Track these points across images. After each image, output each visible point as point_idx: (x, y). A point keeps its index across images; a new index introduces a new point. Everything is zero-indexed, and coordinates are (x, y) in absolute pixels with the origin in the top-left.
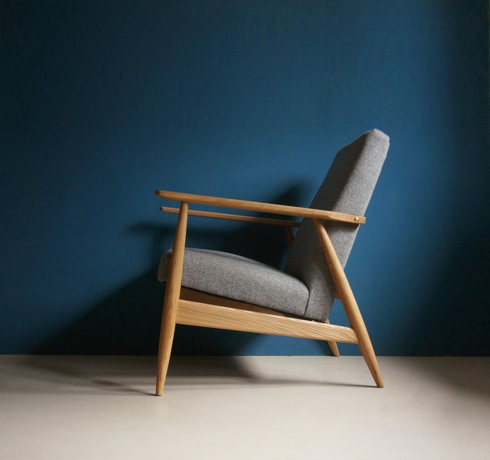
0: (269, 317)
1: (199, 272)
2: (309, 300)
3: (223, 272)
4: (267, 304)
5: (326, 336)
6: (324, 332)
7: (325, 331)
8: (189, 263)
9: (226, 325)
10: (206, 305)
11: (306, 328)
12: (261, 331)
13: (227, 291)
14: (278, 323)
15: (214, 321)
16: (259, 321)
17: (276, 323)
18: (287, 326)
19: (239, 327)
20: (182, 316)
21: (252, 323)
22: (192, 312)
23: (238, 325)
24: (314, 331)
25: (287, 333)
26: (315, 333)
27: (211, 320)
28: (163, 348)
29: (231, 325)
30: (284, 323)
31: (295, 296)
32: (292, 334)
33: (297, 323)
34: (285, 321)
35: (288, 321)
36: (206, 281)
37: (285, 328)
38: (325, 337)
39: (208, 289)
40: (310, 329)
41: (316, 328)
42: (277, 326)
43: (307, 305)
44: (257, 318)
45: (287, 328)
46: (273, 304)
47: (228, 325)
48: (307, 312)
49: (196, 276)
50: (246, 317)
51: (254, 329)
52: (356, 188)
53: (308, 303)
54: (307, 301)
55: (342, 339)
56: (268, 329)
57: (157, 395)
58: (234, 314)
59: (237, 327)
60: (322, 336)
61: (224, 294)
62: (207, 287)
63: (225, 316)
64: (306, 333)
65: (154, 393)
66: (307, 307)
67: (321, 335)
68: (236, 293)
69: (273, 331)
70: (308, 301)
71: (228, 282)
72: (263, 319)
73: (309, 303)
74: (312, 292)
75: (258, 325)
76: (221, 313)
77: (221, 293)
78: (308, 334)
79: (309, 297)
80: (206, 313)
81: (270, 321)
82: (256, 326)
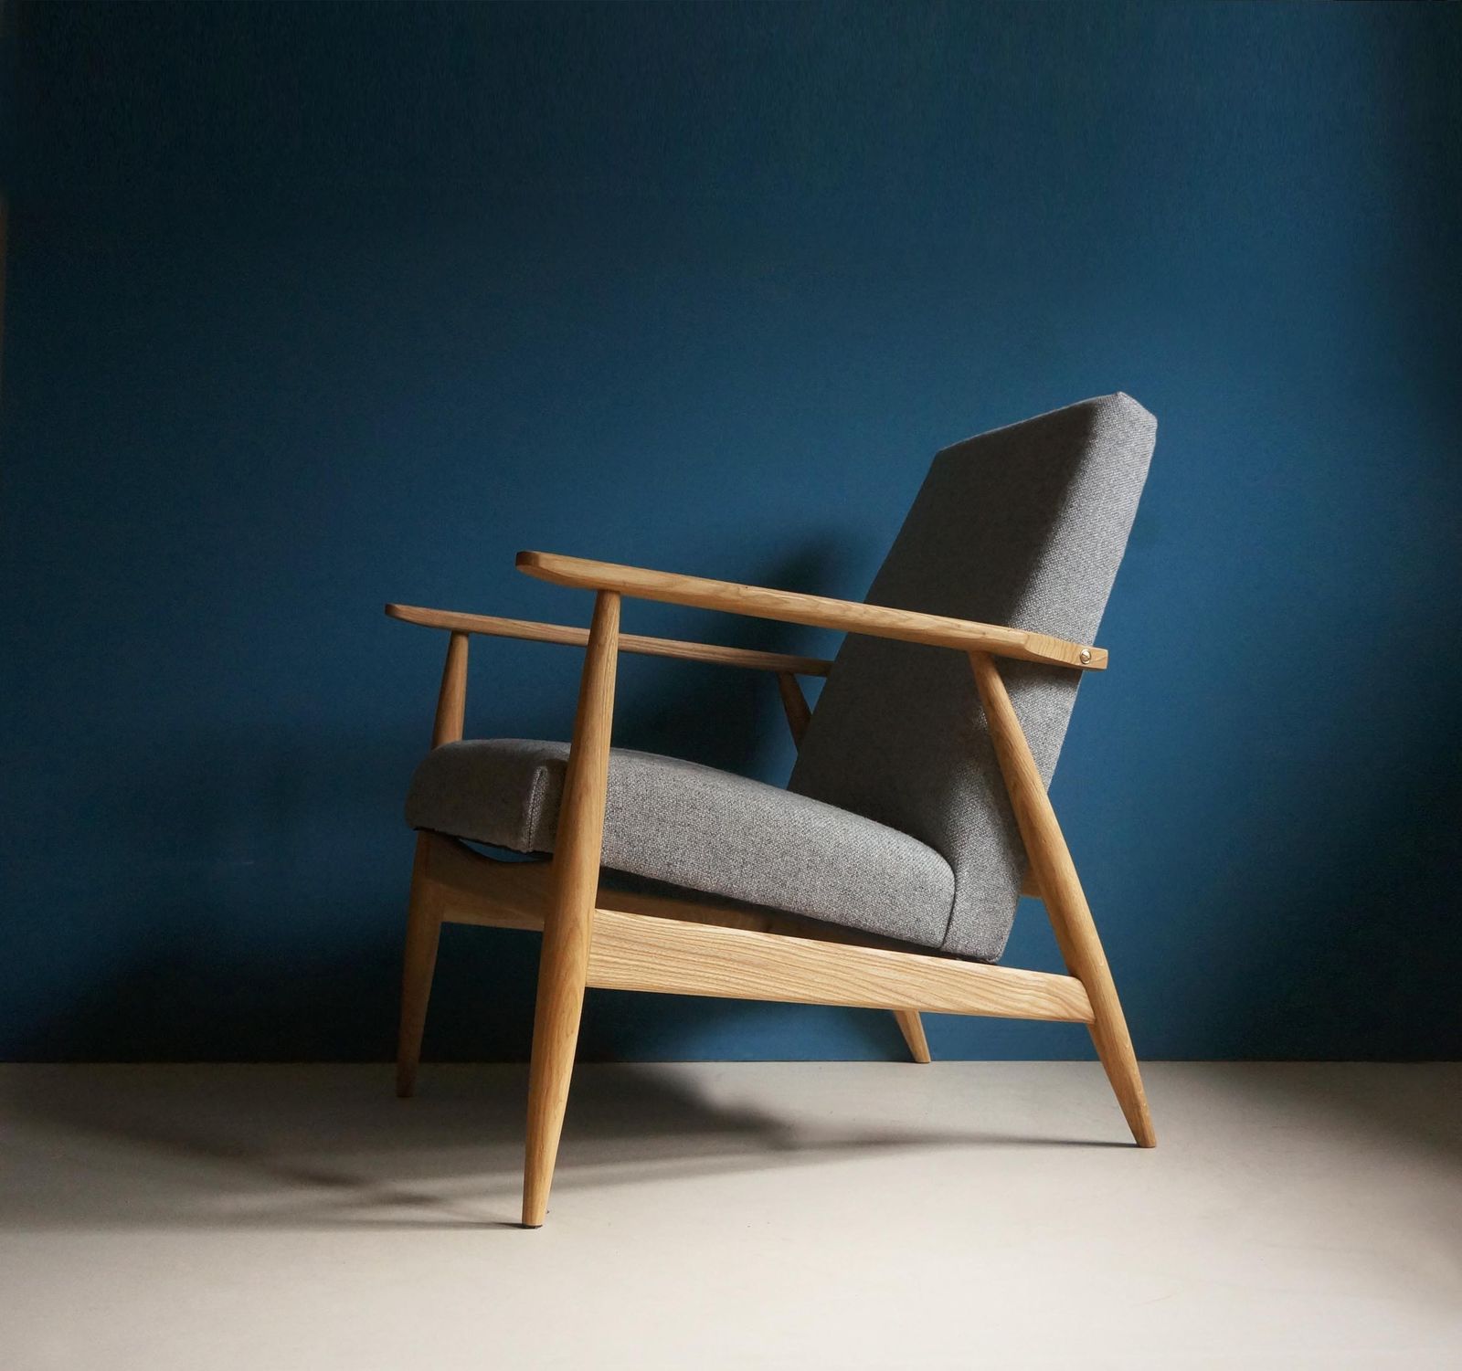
0: (858, 953)
1: (647, 818)
2: (955, 896)
3: (717, 817)
4: (841, 915)
5: (1010, 1003)
6: (1008, 994)
7: (1008, 990)
8: (617, 788)
9: (738, 984)
10: (678, 925)
11: (959, 982)
12: (836, 999)
13: (730, 879)
14: (883, 973)
15: (702, 974)
16: (828, 969)
17: (877, 973)
18: (907, 981)
19: (774, 990)
20: (607, 962)
21: (811, 976)
22: (635, 947)
23: (772, 984)
24: (978, 991)
25: (907, 1000)
26: (983, 997)
27: (693, 972)
28: (551, 1069)
29: (751, 984)
30: (899, 971)
31: (921, 886)
32: (920, 1004)
33: (934, 969)
34: (901, 964)
35: (910, 964)
36: (667, 847)
37: (901, 988)
38: (1007, 1006)
39: (671, 873)
40: (968, 985)
41: (983, 982)
42: (880, 981)
43: (952, 913)
44: (823, 958)
45: (907, 986)
46: (857, 913)
47: (742, 985)
48: (949, 935)
49: (637, 831)
50: (794, 957)
51: (816, 995)
52: (1079, 564)
53: (953, 907)
54: (950, 900)
55: (1050, 1010)
56: (856, 991)
57: (525, 1225)
58: (760, 949)
59: (768, 989)
60: (1001, 1004)
61: (720, 888)
62: (669, 864)
63: (734, 956)
64: (960, 1000)
65: (518, 1219)
66: (950, 919)
67: (997, 1003)
68: (755, 882)
69: (870, 996)
70: (954, 902)
71: (731, 850)
72: (841, 962)
73: (957, 908)
74: (964, 873)
75: (825, 981)
76: (722, 947)
77: (710, 883)
78: (964, 1001)
79: (956, 890)
80: (679, 948)
81: (864, 968)
82: (822, 983)
